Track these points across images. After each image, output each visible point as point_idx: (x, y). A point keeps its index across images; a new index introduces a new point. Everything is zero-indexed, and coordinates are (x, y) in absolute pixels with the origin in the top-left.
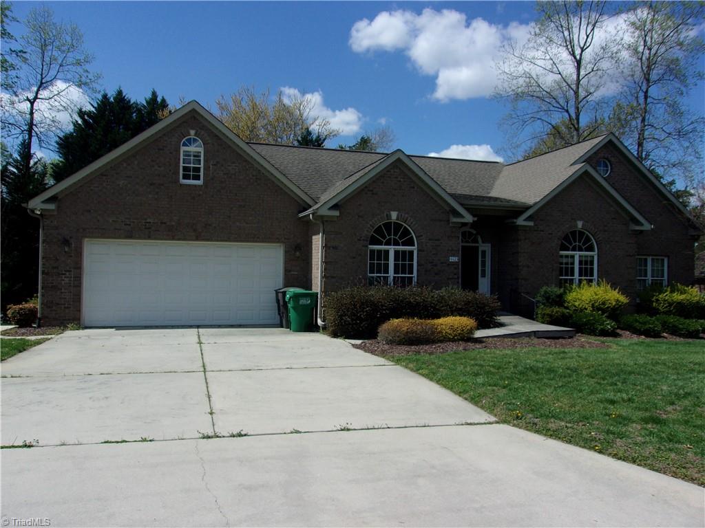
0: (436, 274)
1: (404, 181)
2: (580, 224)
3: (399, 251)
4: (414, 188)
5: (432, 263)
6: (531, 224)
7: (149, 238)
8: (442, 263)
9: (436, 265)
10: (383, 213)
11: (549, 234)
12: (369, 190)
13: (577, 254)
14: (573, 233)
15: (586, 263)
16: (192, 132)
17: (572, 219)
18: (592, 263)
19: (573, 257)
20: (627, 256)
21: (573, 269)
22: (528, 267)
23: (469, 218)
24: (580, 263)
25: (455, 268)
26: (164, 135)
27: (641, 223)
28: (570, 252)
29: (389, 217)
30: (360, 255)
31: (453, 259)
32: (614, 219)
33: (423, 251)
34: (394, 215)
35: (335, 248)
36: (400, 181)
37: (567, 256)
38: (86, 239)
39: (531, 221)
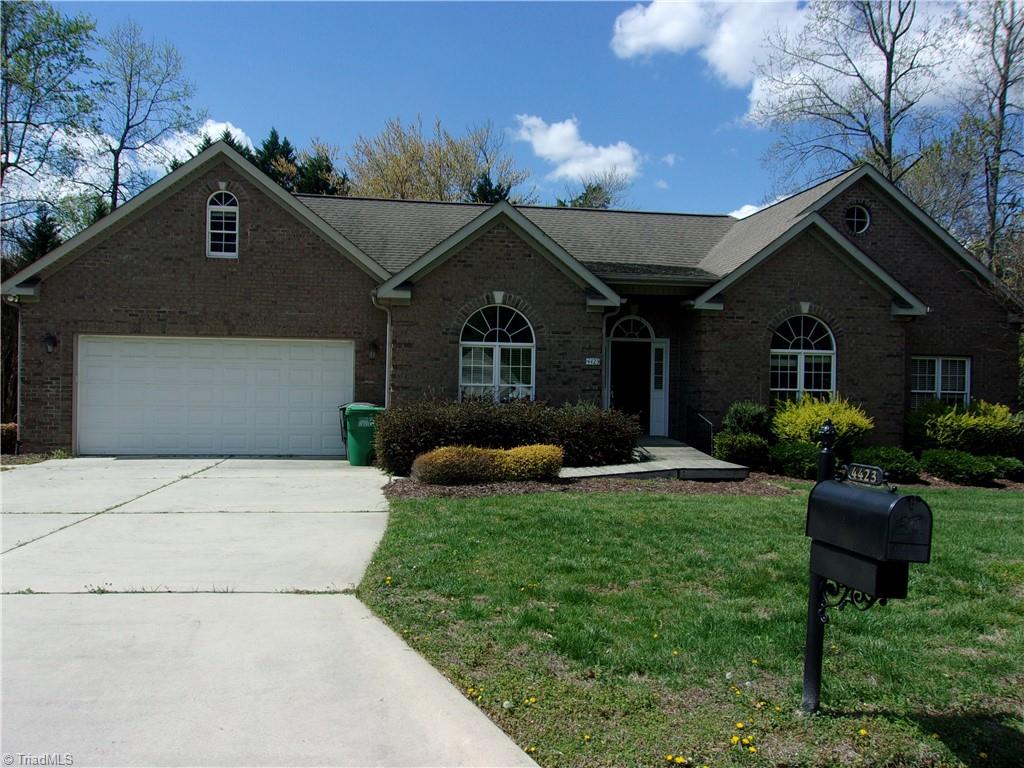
0: (565, 383)
1: (514, 247)
2: (805, 307)
3: (508, 350)
4: (530, 256)
5: (558, 367)
6: (720, 307)
7: (164, 334)
8: (574, 367)
9: (564, 371)
10: (482, 293)
11: (753, 322)
12: (459, 261)
13: (802, 354)
14: (795, 322)
15: (818, 366)
16: (222, 185)
17: (791, 299)
18: (828, 367)
19: (795, 358)
20: (888, 356)
21: (794, 378)
22: (717, 373)
23: (614, 300)
24: (808, 366)
25: (595, 375)
26: (183, 190)
27: (909, 304)
28: (790, 351)
29: (490, 299)
30: (446, 356)
31: (592, 361)
32: (866, 298)
33: (545, 349)
34: (499, 297)
35: (408, 345)
36: (507, 246)
37: (784, 357)
38: (81, 336)
39: (720, 302)
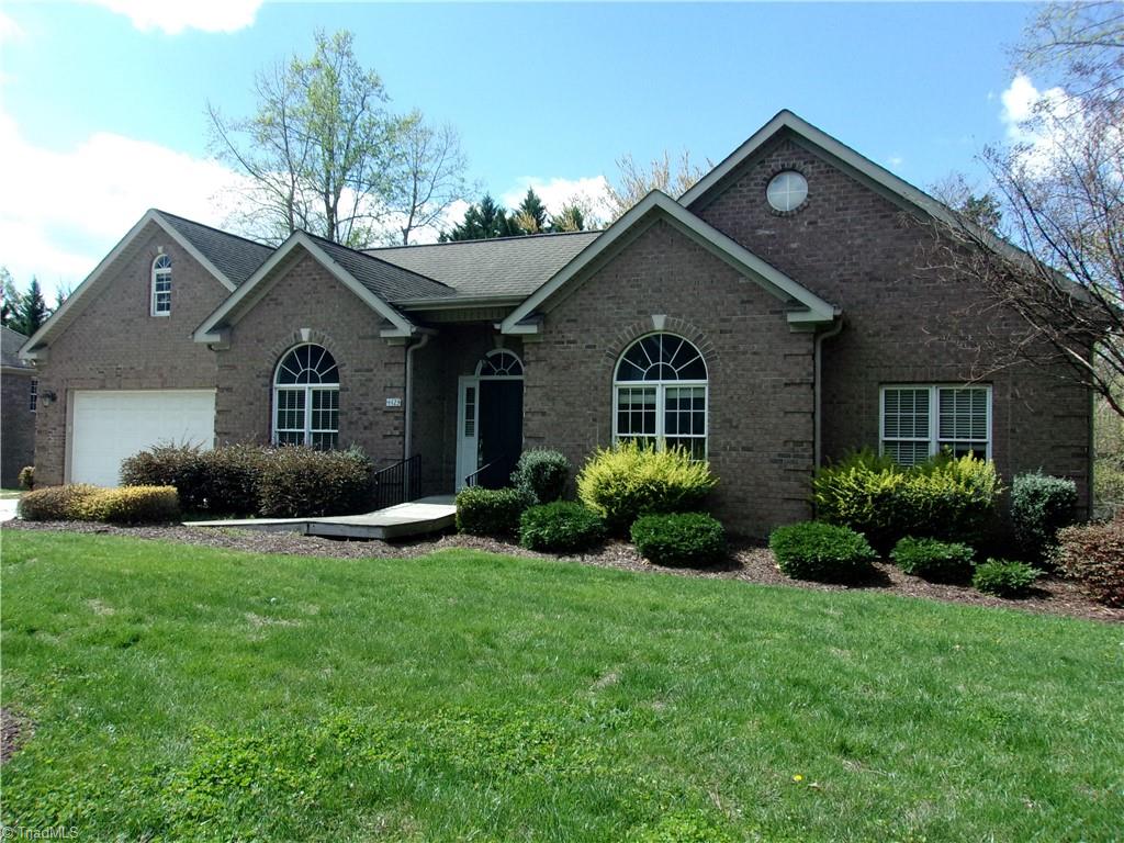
0: (365, 428)
1: (321, 279)
2: (659, 322)
3: (319, 392)
4: (334, 287)
5: (360, 409)
6: (532, 329)
7: (120, 388)
8: (375, 409)
9: (365, 414)
10: (290, 331)
11: (588, 347)
12: (271, 300)
13: (660, 385)
14: (650, 343)
15: (685, 403)
16: (160, 249)
17: (640, 312)
18: (699, 403)
19: (652, 391)
20: (786, 384)
21: (651, 418)
22: (544, 414)
23: (405, 329)
24: (670, 403)
25: (397, 418)
26: (135, 257)
28: (644, 382)
29: (298, 336)
30: (259, 399)
31: (393, 402)
32: (749, 302)
33: (347, 390)
34: (305, 333)
35: (229, 389)
36: (314, 279)
37: (637, 392)
38: (77, 392)
39: (532, 324)
